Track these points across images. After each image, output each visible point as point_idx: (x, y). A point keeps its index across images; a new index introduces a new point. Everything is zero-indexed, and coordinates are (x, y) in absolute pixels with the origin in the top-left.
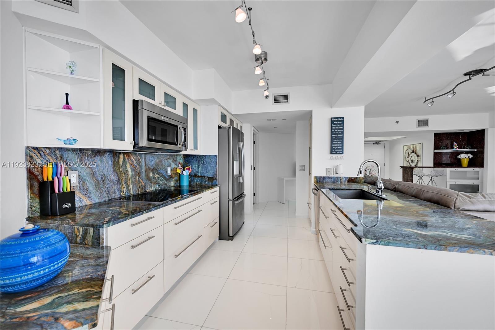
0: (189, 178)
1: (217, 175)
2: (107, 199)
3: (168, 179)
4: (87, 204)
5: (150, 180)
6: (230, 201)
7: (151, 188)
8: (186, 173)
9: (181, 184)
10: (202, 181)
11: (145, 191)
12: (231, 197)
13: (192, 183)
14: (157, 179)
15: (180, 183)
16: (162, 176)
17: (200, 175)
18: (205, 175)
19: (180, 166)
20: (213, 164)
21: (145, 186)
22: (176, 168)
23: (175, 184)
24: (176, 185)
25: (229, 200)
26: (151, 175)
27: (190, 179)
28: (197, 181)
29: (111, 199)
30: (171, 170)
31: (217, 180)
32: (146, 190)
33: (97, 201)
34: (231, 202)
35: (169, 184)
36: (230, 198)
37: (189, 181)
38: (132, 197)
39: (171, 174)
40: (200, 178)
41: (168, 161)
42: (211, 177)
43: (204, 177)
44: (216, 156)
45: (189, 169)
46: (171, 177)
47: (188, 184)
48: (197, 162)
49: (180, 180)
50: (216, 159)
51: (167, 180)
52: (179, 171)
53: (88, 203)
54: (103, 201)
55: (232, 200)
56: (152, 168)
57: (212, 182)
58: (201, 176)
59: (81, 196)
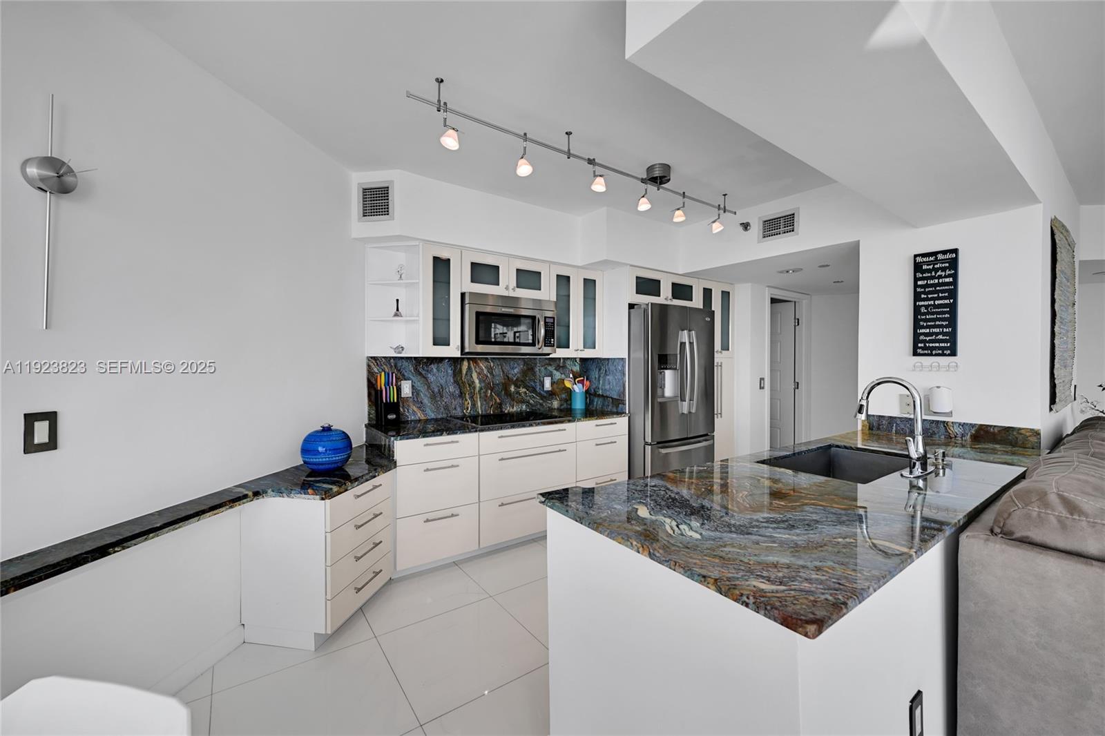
0: (586, 398)
1: (624, 395)
2: (444, 416)
3: (544, 397)
4: (421, 418)
5: (510, 395)
6: (647, 446)
7: (513, 408)
8: (578, 389)
9: (573, 407)
10: (603, 405)
11: (502, 411)
12: (649, 440)
13: (591, 407)
14: (523, 395)
15: (571, 405)
16: (534, 390)
17: (600, 392)
18: (608, 394)
19: (571, 376)
20: (619, 375)
21: (500, 404)
22: (563, 380)
23: (561, 405)
24: (562, 407)
25: (646, 443)
26: (512, 389)
27: (588, 400)
28: (598, 403)
29: (451, 416)
30: (552, 384)
31: (625, 404)
32: (504, 410)
33: (433, 416)
34: (649, 448)
35: (547, 405)
36: (647, 440)
37: (586, 403)
38: (480, 418)
39: (553, 389)
40: (601, 400)
41: (546, 368)
42: (615, 399)
43: (607, 397)
44: (623, 359)
45: (582, 382)
46: (551, 394)
47: (583, 407)
48: (597, 370)
49: (571, 399)
50: (623, 366)
51: (542, 397)
52: (568, 384)
53: (423, 417)
54: (439, 417)
55: (651, 445)
56: (515, 379)
57: (617, 407)
58: (603, 396)
59: (415, 409)
